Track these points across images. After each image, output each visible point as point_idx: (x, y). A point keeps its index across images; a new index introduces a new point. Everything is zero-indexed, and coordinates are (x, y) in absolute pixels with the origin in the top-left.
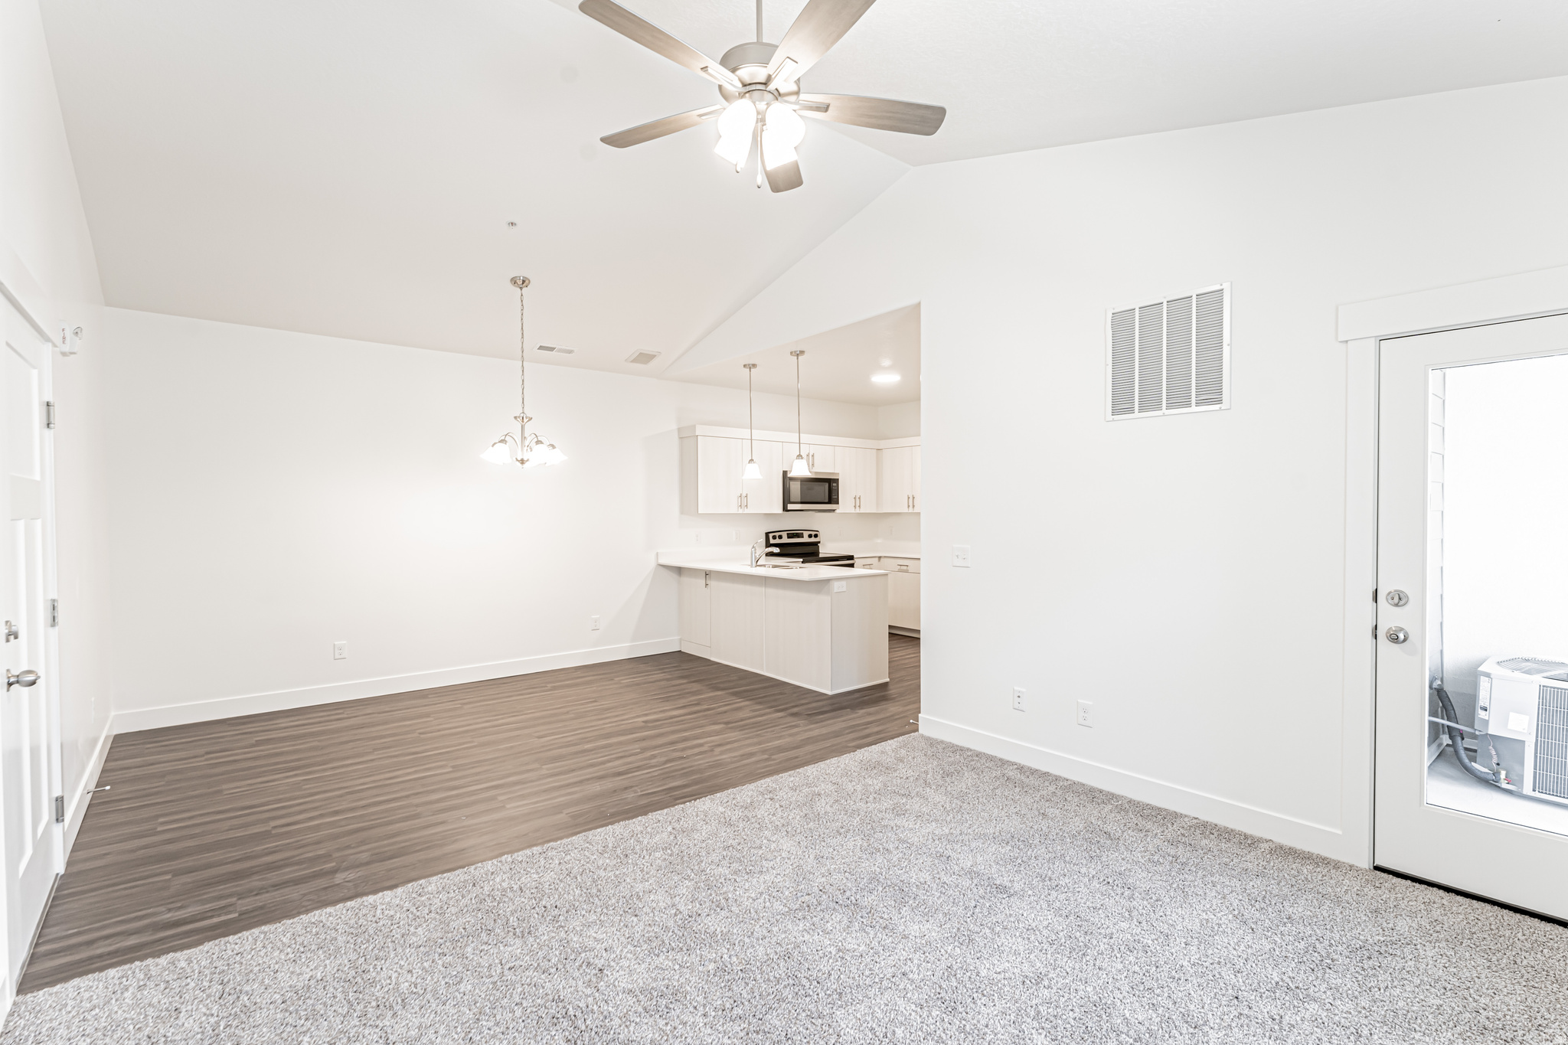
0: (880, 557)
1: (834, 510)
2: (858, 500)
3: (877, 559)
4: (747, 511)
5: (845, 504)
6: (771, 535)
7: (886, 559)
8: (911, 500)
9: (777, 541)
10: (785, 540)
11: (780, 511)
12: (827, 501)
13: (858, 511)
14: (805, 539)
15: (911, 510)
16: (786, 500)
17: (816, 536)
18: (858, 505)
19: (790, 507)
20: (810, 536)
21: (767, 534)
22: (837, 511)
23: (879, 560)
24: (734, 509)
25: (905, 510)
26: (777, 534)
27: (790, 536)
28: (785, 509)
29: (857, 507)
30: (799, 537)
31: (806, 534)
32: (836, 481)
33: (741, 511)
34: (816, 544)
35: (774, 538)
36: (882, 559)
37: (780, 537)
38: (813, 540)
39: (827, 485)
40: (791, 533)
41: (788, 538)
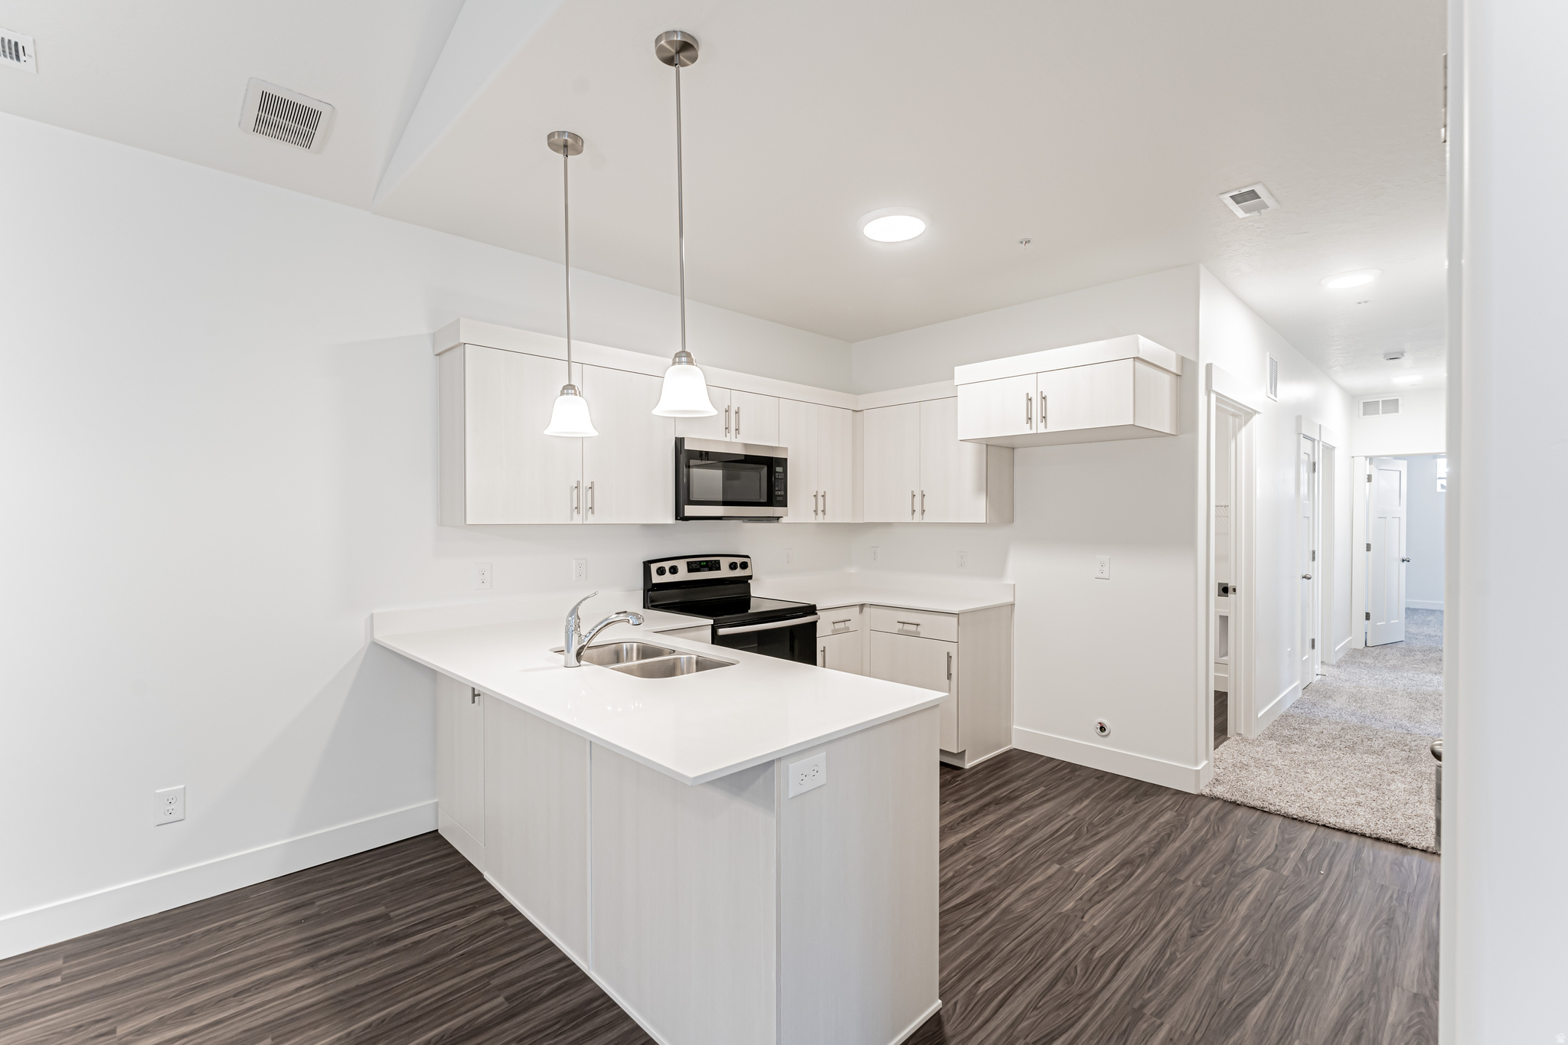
0: (862, 606)
1: (778, 518)
2: (820, 500)
3: (857, 609)
4: (591, 519)
5: (798, 507)
6: (654, 567)
7: (873, 610)
8: (918, 499)
9: (668, 578)
10: (683, 575)
11: (669, 518)
12: (764, 499)
13: (820, 519)
14: (725, 572)
15: (917, 518)
16: (683, 496)
17: (744, 566)
18: (820, 508)
19: (690, 510)
20: (733, 566)
21: (647, 565)
22: (783, 520)
23: (861, 611)
24: (561, 515)
25: (908, 519)
26: (667, 565)
27: (691, 568)
28: (679, 516)
29: (820, 513)
30: (711, 569)
31: (725, 563)
32: (783, 462)
33: (578, 519)
34: (745, 581)
35: (661, 571)
36: (866, 609)
37: (674, 570)
38: (739, 573)
39: (765, 470)
40: (695, 562)
41: (689, 572)
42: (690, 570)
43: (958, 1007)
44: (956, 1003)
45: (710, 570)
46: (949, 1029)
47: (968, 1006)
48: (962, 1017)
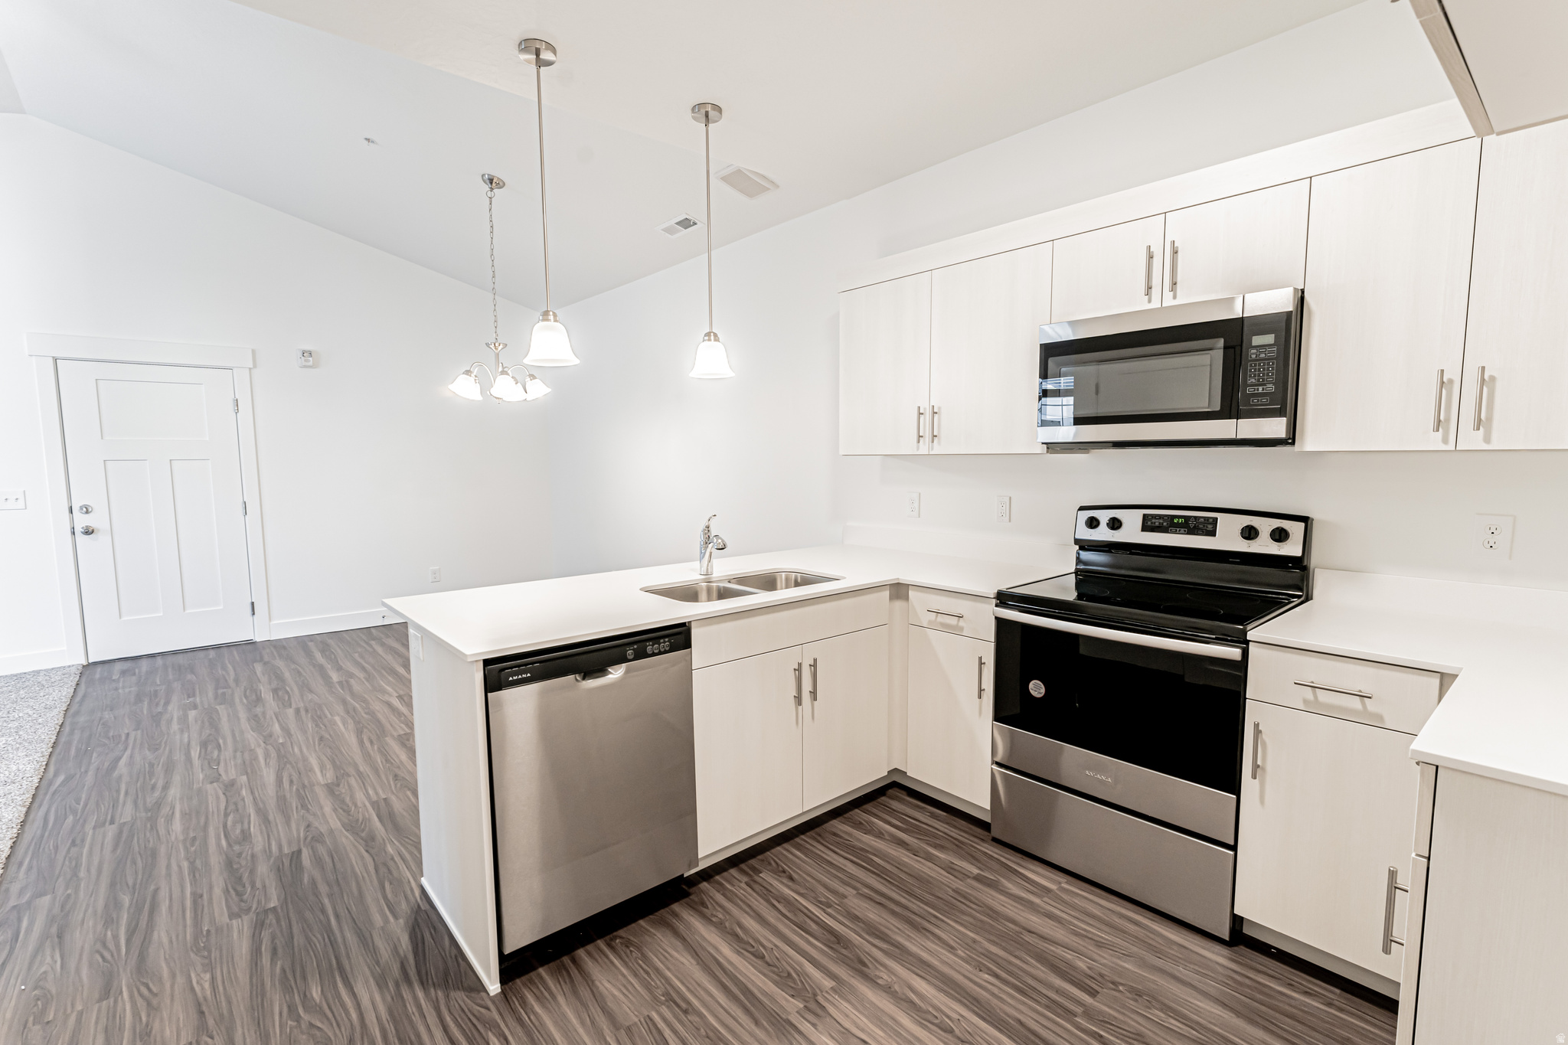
4: (939, 450)
6: (1082, 516)
9: (1102, 535)
10: (1134, 534)
11: (1036, 446)
12: (1215, 406)
17: (1280, 536)
20: (1248, 533)
26: (1104, 516)
27: (1148, 526)
30: (1192, 532)
31: (1228, 524)
33: (925, 450)
34: (1299, 564)
35: (1092, 523)
37: (1117, 525)
40: (1160, 517)
41: (1142, 530)
42: (1145, 528)
43: (483, 1010)
44: (488, 1009)
45: (1189, 533)
46: (459, 996)
47: (478, 1019)
48: (466, 1010)
